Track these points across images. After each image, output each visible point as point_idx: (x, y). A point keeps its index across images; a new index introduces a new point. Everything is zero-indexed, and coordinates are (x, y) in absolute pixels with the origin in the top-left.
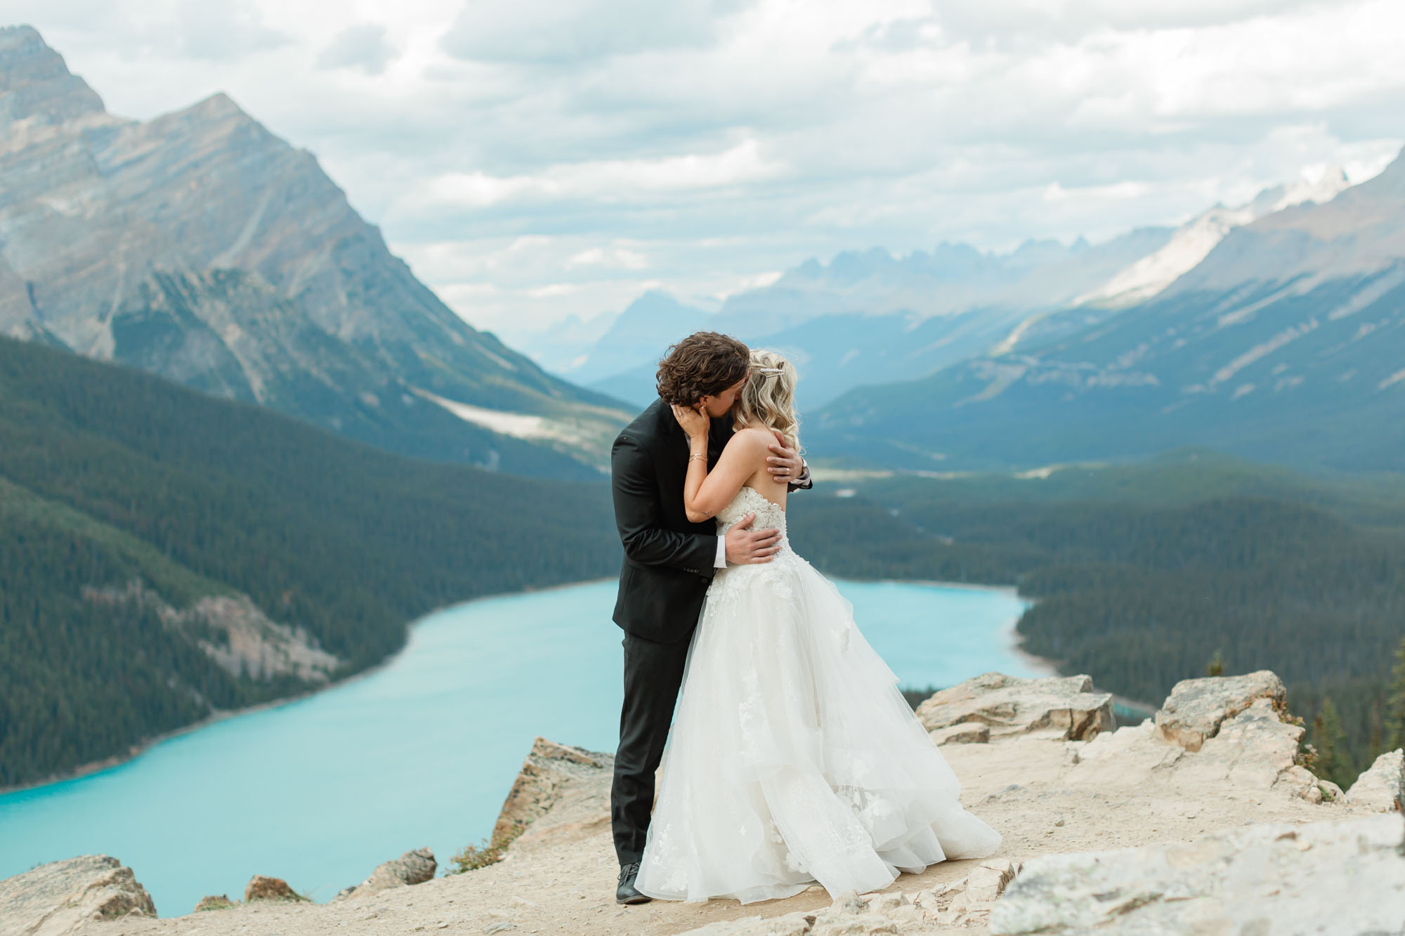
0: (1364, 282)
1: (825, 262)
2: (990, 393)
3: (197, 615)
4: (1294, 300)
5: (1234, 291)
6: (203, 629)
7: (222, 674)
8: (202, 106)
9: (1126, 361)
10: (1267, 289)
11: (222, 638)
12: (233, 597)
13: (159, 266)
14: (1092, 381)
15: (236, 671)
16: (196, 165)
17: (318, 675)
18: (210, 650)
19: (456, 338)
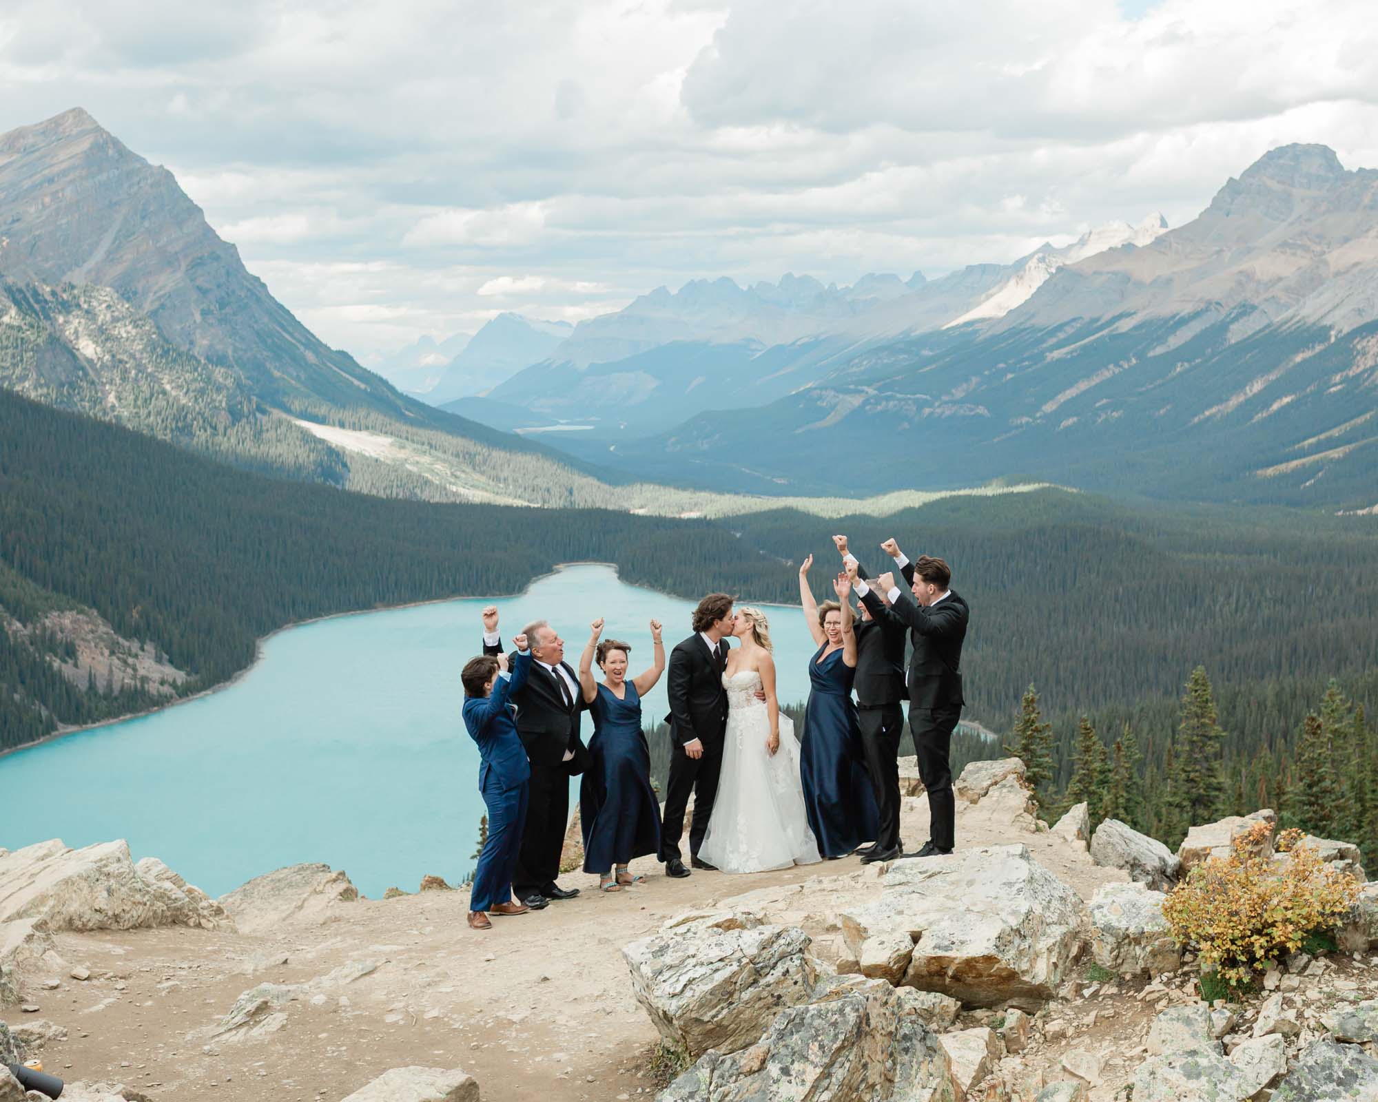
0: (1181, 322)
1: (674, 291)
2: (830, 420)
3: (44, 628)
4: (1114, 337)
5: (1060, 328)
6: (49, 643)
7: (69, 688)
8: (57, 122)
9: (959, 393)
10: (1092, 326)
11: (70, 652)
12: (81, 612)
13: (10, 280)
14: (927, 411)
15: (83, 686)
16: (51, 181)
17: (166, 689)
18: (56, 664)
19: (310, 357)
